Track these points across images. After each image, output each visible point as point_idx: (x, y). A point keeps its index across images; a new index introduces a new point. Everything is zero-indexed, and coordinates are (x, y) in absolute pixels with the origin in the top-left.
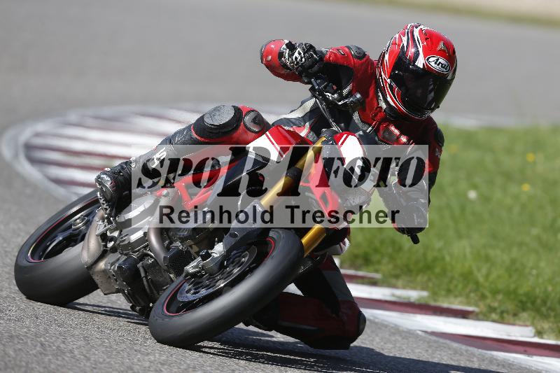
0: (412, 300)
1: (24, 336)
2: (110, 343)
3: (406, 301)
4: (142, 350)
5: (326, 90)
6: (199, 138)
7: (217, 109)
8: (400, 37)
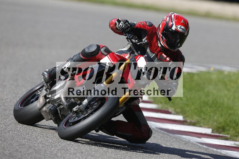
5: (132, 38)
6: (83, 57)
7: (90, 46)
8: (166, 18)
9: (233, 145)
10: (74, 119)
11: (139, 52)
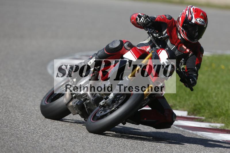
0: (218, 128)
1: (57, 146)
2: (93, 148)
3: (215, 128)
4: (106, 151)
5: (153, 33)
6: (107, 53)
7: (114, 42)
8: (185, 11)
9: (208, 126)
10: (101, 113)
11: (160, 45)
